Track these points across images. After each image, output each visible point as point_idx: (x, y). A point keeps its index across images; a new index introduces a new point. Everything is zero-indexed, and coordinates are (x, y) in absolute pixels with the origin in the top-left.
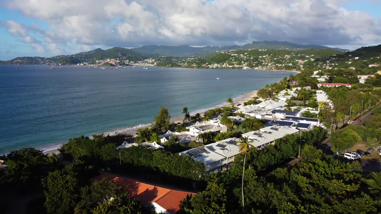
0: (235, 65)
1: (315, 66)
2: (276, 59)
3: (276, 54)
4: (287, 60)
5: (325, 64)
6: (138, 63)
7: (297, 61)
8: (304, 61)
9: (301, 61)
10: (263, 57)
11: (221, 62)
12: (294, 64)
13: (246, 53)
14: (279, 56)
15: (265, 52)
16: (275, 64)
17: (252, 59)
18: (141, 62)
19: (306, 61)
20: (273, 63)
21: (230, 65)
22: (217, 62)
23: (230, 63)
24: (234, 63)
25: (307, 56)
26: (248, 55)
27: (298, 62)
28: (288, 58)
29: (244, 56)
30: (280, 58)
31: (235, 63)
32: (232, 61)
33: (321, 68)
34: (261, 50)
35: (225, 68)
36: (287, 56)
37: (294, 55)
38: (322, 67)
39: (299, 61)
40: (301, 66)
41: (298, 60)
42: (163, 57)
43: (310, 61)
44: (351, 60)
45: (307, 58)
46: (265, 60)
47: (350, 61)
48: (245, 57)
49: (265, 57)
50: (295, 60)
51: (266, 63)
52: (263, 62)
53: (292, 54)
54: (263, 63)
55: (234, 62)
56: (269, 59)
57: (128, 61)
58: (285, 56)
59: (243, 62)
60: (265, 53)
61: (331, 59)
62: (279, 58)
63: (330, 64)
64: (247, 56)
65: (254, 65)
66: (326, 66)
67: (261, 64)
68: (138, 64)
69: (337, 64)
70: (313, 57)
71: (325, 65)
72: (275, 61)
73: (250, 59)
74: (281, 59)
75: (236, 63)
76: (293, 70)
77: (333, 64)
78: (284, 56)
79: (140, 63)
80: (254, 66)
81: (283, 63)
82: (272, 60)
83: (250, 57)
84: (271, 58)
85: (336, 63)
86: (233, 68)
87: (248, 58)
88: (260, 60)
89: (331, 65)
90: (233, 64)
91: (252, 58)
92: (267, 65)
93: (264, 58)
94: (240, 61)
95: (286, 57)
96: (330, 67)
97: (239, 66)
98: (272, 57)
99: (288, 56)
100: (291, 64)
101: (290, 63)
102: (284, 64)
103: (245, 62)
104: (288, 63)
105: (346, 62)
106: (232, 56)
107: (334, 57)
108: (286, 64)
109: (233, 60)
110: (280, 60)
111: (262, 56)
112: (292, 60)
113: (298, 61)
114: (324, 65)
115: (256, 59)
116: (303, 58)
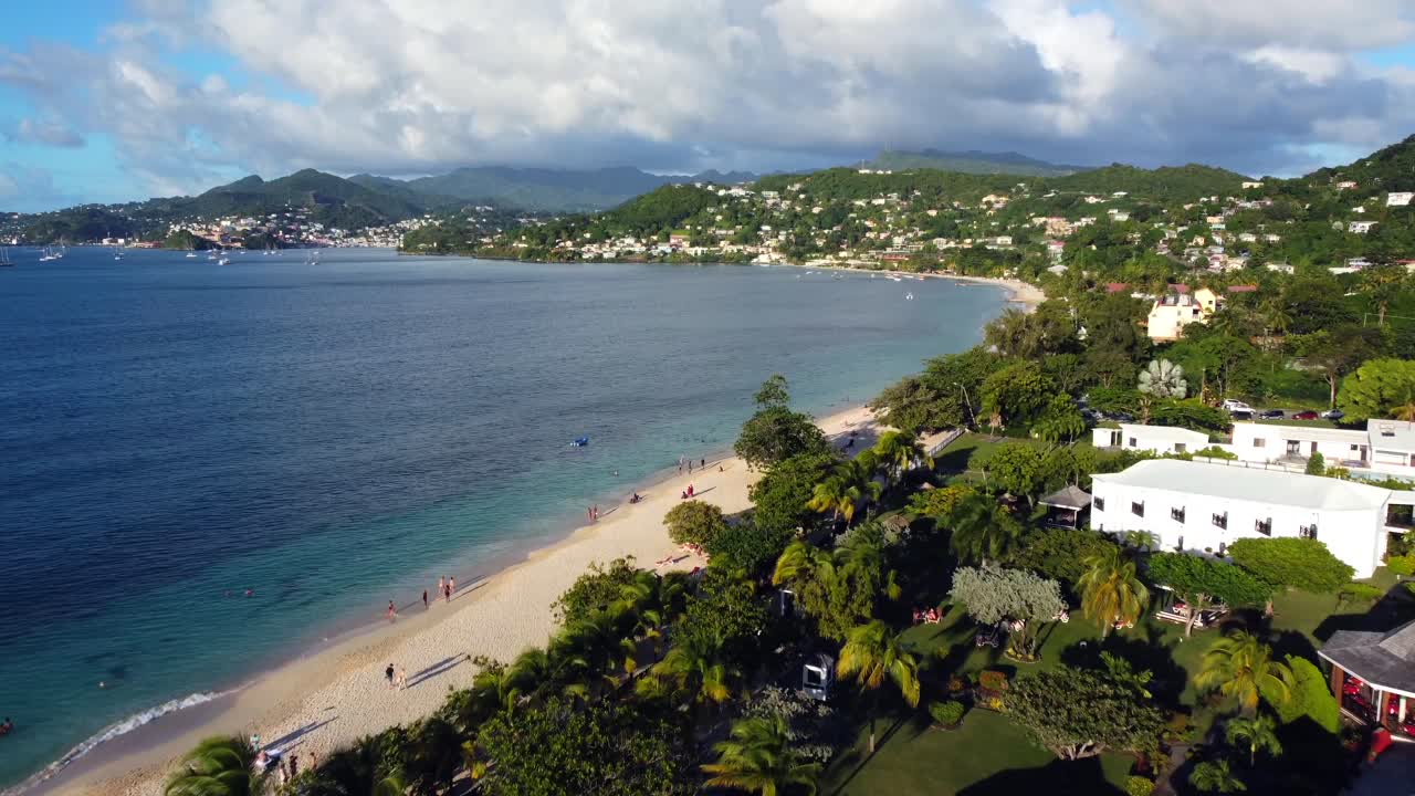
0: (722, 243)
1: (1139, 248)
2: (933, 213)
3: (939, 191)
4: (993, 218)
5: (1201, 235)
6: (366, 235)
7: (1038, 221)
8: (1077, 224)
9: (1058, 225)
10: (877, 202)
11: (659, 229)
12: (1020, 239)
13: (797, 186)
14: (952, 199)
15: (884, 178)
16: (924, 238)
17: (819, 215)
18: (379, 230)
19: (1084, 221)
20: (920, 233)
21: (692, 245)
22: (634, 228)
23: (699, 233)
24: (718, 232)
25: (1092, 200)
26: (802, 196)
27: (1043, 228)
28: (998, 210)
29: (783, 198)
30: (955, 209)
31: (723, 232)
32: (712, 223)
33: (1175, 259)
34: (867, 171)
35: (662, 261)
36: (992, 198)
37: (1028, 196)
38: (1178, 254)
39: (1050, 221)
40: (1056, 249)
41: (1043, 219)
42: (478, 208)
43: (1105, 220)
44: (1361, 210)
45: (1090, 210)
46: (881, 218)
47: (1363, 218)
48: (785, 205)
49: (882, 201)
50: (1029, 220)
51: (883, 236)
52: (870, 230)
53: (1020, 191)
54: (867, 235)
55: (721, 228)
56: (900, 214)
57: (319, 226)
58: (985, 200)
59: (766, 228)
60: (885, 185)
61: (1233, 205)
62: (952, 206)
63: (1229, 235)
64: (794, 198)
65: (820, 243)
66: (1205, 246)
67: (856, 240)
68: (363, 239)
69: (1274, 238)
70: (1120, 205)
71: (1201, 241)
72: (927, 223)
73: (808, 213)
74: (962, 214)
75: (732, 232)
76: (1000, 275)
77: (1249, 238)
78: (978, 199)
79: (376, 234)
80: (818, 250)
81: (970, 236)
82: (915, 217)
83: (810, 202)
84: (914, 211)
85: (1270, 232)
86: (708, 260)
87: (798, 209)
88: (854, 219)
89: (1238, 240)
90: (714, 241)
91: (816, 210)
92: (888, 243)
93: (878, 209)
94: (752, 226)
95: (988, 203)
96: (1231, 256)
97: (739, 251)
98: (919, 206)
99: (996, 201)
100: (1008, 240)
101: (1003, 231)
102: (969, 241)
103: (777, 226)
104: (991, 234)
105: (1338, 224)
106: (720, 200)
107: (1252, 195)
108: (979, 241)
109: (719, 218)
110: (955, 218)
111: (869, 197)
112: (1015, 218)
113: (1045, 222)
114: (1197, 245)
115: (837, 215)
116: (1069, 208)
